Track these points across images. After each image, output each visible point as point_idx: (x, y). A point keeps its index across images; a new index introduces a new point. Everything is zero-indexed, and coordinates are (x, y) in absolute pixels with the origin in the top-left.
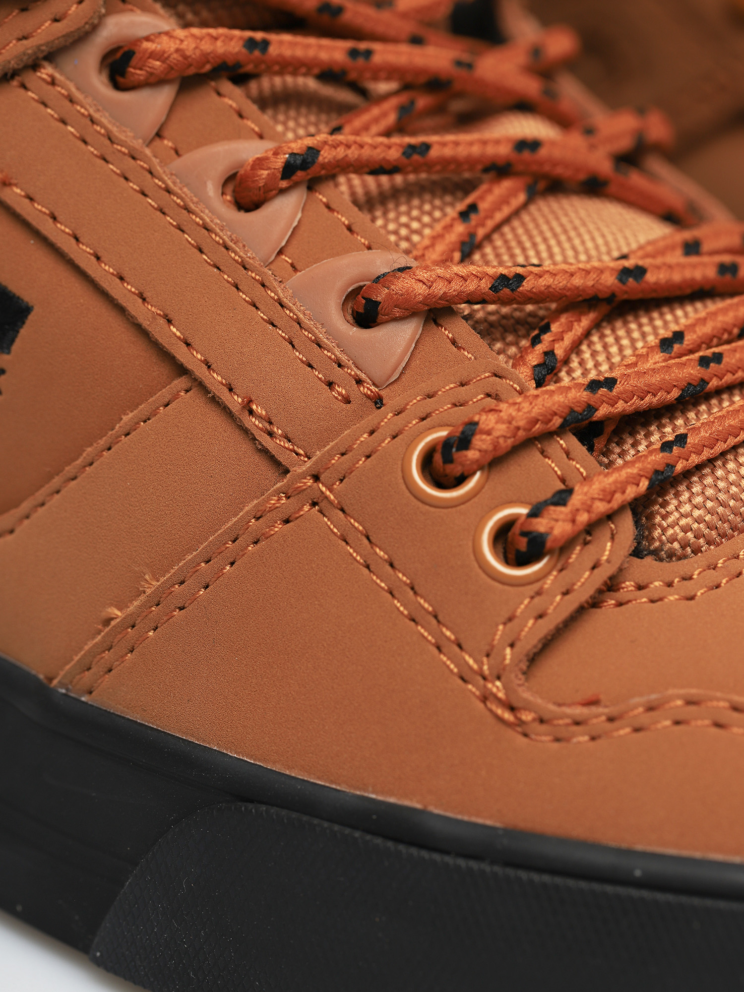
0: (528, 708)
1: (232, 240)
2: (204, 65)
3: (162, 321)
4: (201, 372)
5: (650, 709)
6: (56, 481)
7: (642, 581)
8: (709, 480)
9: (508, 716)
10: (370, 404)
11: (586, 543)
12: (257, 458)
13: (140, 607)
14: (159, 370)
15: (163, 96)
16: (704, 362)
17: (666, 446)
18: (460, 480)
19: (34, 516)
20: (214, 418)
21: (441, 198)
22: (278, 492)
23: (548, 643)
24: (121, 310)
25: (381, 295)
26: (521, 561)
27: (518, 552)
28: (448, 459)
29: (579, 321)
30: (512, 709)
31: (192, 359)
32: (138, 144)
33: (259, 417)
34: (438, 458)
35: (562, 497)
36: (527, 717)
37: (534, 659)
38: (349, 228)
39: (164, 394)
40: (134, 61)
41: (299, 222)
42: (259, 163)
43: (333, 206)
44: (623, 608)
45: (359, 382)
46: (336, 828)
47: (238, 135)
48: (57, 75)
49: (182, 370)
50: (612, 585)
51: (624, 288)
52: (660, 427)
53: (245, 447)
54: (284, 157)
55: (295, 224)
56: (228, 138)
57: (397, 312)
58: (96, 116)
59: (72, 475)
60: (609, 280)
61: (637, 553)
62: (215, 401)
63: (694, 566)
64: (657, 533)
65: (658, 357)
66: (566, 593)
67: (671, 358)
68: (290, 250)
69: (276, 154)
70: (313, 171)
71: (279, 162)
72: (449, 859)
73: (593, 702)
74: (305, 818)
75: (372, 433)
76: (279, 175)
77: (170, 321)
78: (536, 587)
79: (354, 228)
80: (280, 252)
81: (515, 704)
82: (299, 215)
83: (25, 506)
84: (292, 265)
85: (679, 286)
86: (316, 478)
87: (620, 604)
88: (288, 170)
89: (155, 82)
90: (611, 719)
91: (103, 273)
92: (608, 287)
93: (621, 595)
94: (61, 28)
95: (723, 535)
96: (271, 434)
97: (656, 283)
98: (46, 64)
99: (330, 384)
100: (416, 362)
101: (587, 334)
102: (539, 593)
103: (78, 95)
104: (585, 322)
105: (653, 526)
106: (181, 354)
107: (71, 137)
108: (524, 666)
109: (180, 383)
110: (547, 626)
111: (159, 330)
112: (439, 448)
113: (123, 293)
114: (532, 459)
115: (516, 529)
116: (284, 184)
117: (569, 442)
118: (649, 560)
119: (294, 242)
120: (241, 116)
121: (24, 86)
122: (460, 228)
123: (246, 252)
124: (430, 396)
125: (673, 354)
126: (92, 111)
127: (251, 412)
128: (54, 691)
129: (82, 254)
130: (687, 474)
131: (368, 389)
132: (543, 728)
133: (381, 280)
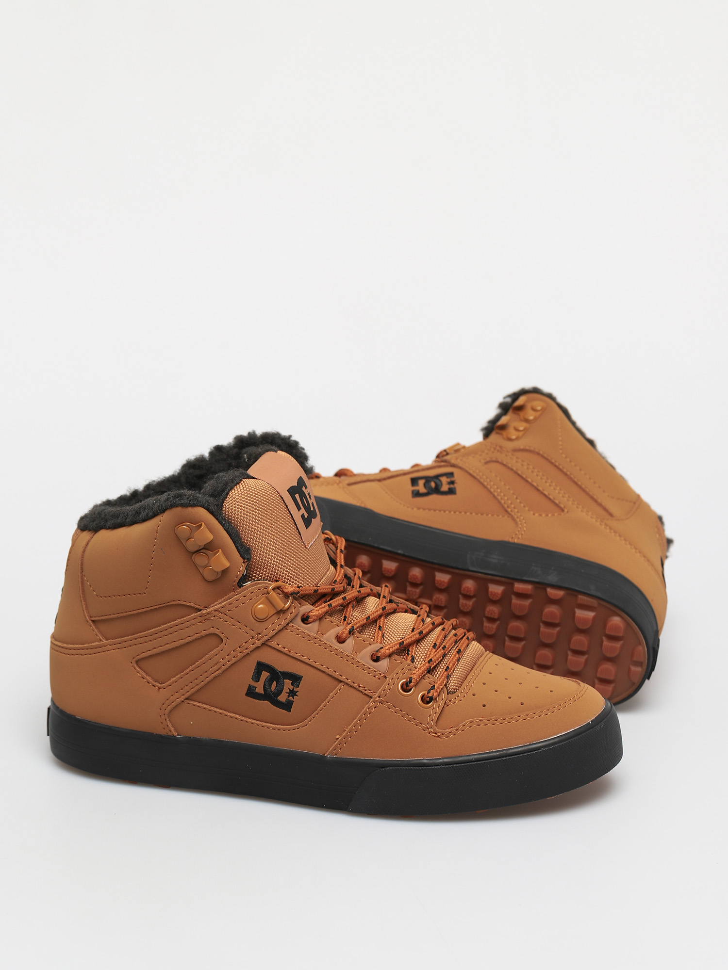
0: (439, 732)
1: (343, 651)
2: (321, 615)
3: (334, 672)
4: (346, 681)
6: (316, 712)
9: (435, 735)
10: (385, 678)
11: (439, 696)
12: (363, 696)
13: (345, 734)
14: (336, 683)
15: (317, 623)
18: (410, 690)
20: (352, 689)
22: (372, 702)
24: (324, 672)
25: (379, 654)
26: (428, 703)
27: (427, 701)
28: (407, 686)
30: (436, 733)
31: (343, 678)
32: (315, 635)
33: (362, 687)
34: (405, 686)
35: (433, 687)
36: (440, 734)
37: (437, 722)
40: (310, 618)
42: (343, 633)
43: (359, 637)
45: (380, 674)
46: (406, 768)
48: (293, 625)
49: (341, 681)
50: (446, 703)
51: (420, 637)
53: (361, 694)
55: (354, 644)
56: (333, 628)
57: (383, 657)
58: (305, 631)
61: (448, 694)
63: (458, 693)
64: (449, 688)
68: (355, 649)
71: (346, 631)
72: (433, 767)
73: (451, 728)
74: (399, 768)
75: (388, 684)
76: (347, 634)
77: (336, 672)
78: (433, 707)
79: (365, 641)
80: (353, 650)
82: (354, 641)
83: (309, 719)
84: (357, 653)
86: (379, 697)
87: (449, 706)
88: (349, 632)
89: (314, 621)
90: (456, 730)
91: (317, 665)
94: (292, 615)
96: (365, 690)
97: (425, 633)
98: (290, 623)
99: (375, 676)
100: (391, 667)
102: (434, 709)
103: (299, 628)
106: (340, 678)
107: (300, 637)
110: (437, 715)
111: (334, 674)
112: (405, 684)
113: (323, 668)
114: (424, 681)
115: (425, 696)
116: (349, 635)
117: (429, 675)
118: (450, 695)
119: (355, 647)
120: (332, 622)
121: (286, 629)
122: (380, 633)
123: (346, 652)
124: (398, 674)
125: (437, 649)
126: (303, 631)
127: (360, 687)
128: (326, 757)
129: (311, 662)
130: (434, 668)
131: (383, 675)
132: (443, 735)
133: (377, 651)
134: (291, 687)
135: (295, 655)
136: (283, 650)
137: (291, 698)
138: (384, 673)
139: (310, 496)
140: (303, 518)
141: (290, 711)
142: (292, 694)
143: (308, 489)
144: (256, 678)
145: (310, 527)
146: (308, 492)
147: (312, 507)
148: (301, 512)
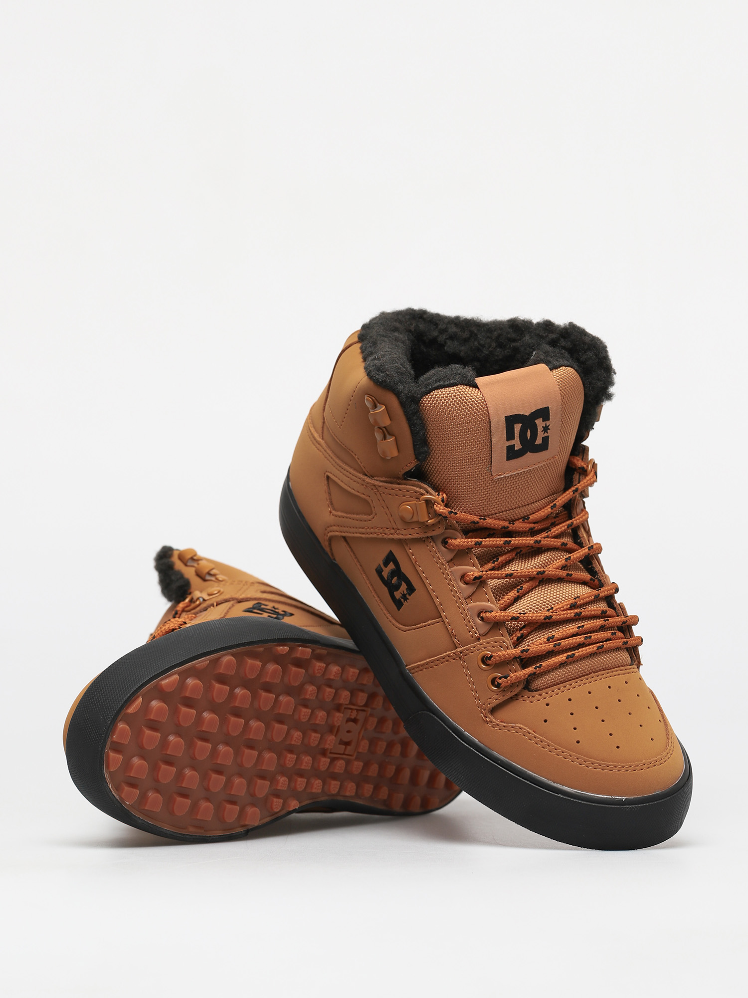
5: (512, 727)
7: (524, 696)
10: (477, 640)
11: (511, 687)
12: (451, 642)
14: (437, 614)
16: (556, 645)
19: (411, 631)
20: (445, 630)
22: (454, 652)
23: (498, 707)
24: (432, 598)
25: (484, 616)
27: (495, 684)
30: (486, 717)
32: (444, 562)
33: (454, 634)
34: (485, 659)
35: (506, 677)
38: (486, 593)
39: (437, 620)
41: (475, 590)
47: (468, 565)
49: (441, 617)
53: (450, 639)
56: (466, 565)
61: (525, 690)
62: (446, 626)
63: (536, 693)
66: (504, 697)
75: (474, 647)
76: (472, 580)
77: (441, 605)
78: (497, 694)
83: (410, 628)
84: (471, 601)
86: (461, 653)
91: (430, 588)
93: (518, 699)
96: (455, 638)
99: (470, 631)
105: (531, 684)
106: (442, 613)
108: (491, 711)
109: (440, 619)
111: (438, 606)
113: (433, 595)
115: (496, 680)
118: (526, 692)
120: (471, 559)
121: (424, 541)
124: (488, 643)
125: (549, 642)
127: (452, 632)
131: (477, 635)
133: (486, 612)
134: (405, 592)
135: (418, 568)
136: (411, 555)
137: (402, 600)
138: (479, 635)
139: (546, 429)
140: (510, 449)
141: (399, 610)
142: (404, 597)
143: (549, 421)
144: (386, 564)
145: (516, 459)
146: (546, 425)
147: (539, 441)
148: (511, 443)
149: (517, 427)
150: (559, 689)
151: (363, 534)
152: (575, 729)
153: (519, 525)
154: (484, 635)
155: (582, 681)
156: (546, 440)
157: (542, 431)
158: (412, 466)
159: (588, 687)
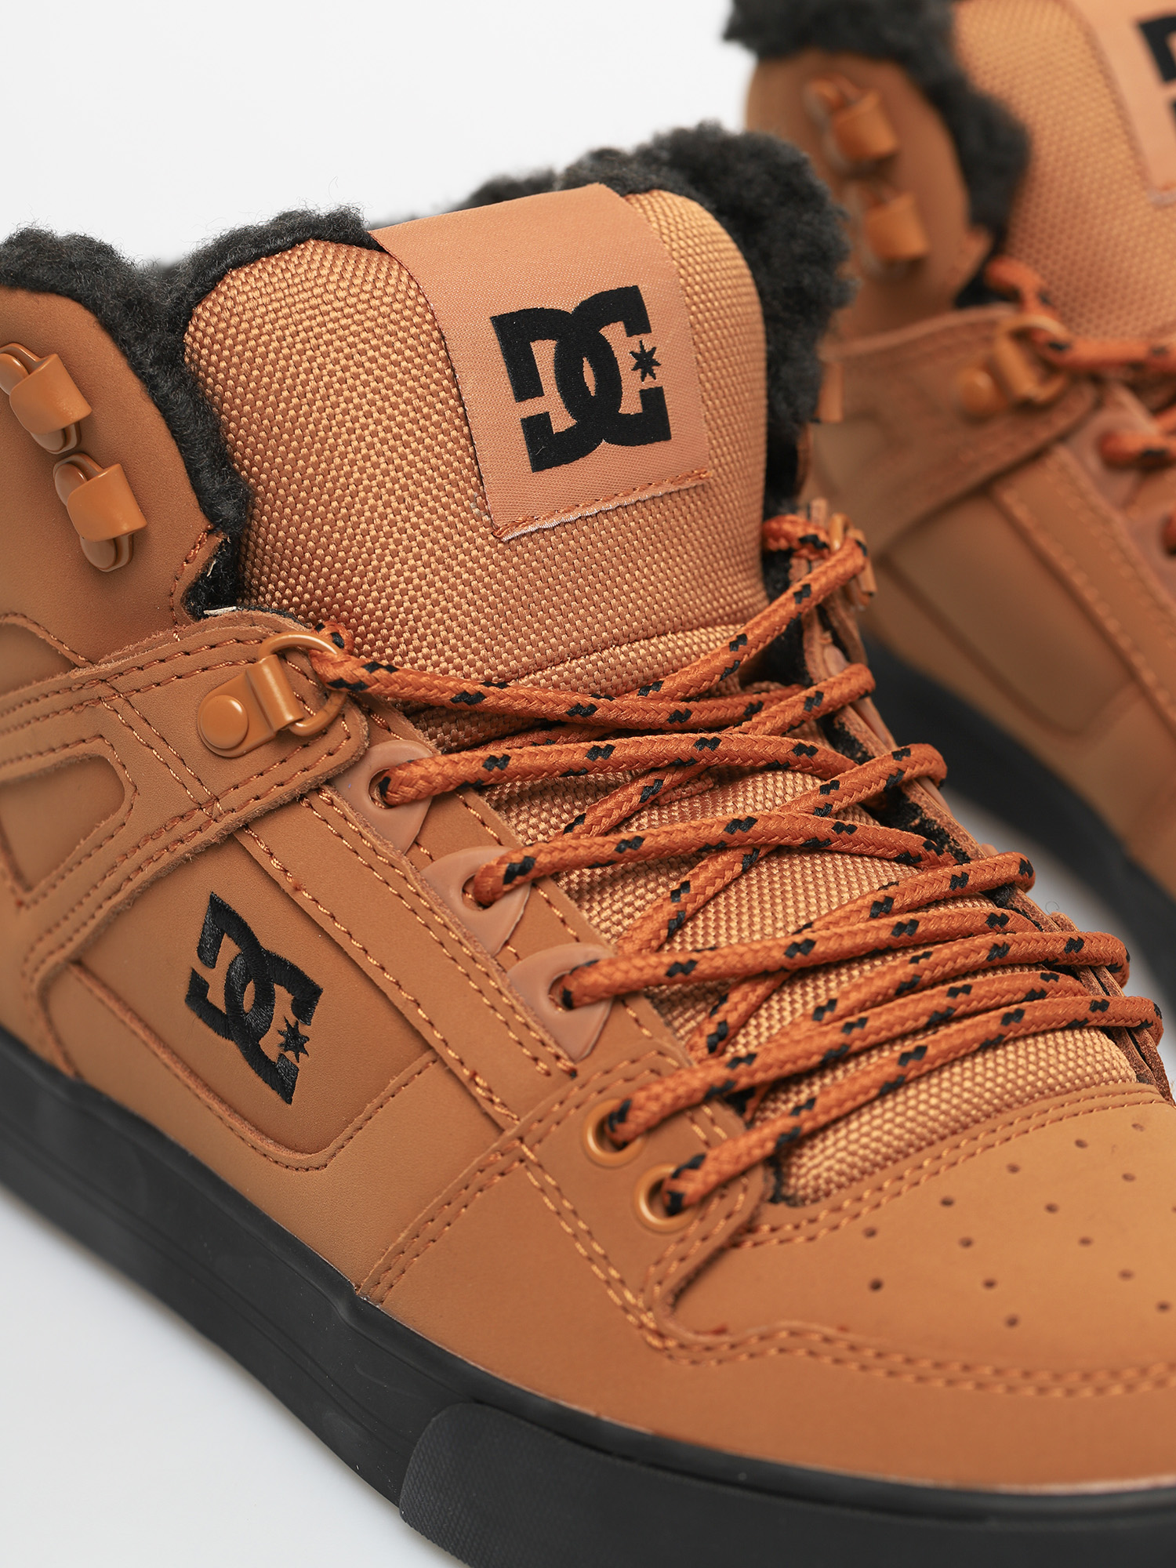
0: (673, 1336)
1: (465, 937)
2: (448, 786)
3: (412, 1005)
4: (439, 1048)
5: (762, 1338)
6: (349, 1130)
7: (776, 1224)
8: (843, 1132)
9: (656, 1342)
10: (567, 1077)
11: (722, 1197)
12: (482, 1120)
13: (405, 1238)
14: (414, 1045)
15: (417, 813)
16: (849, 1027)
17: (797, 1110)
18: (626, 1145)
19: (338, 1155)
20: (451, 1087)
21: (667, 875)
22: (494, 1151)
23: (691, 1281)
24: (384, 996)
25: (573, 984)
26: (668, 1213)
27: (664, 1204)
28: (613, 1128)
29: (754, 991)
30: (660, 1337)
31: (434, 1037)
32: (396, 855)
33: (482, 1087)
35: (696, 1163)
36: (671, 1343)
37: (679, 1294)
38: (563, 921)
39: (417, 1065)
40: (398, 786)
41: (522, 918)
42: (486, 871)
43: (552, 901)
44: (760, 1248)
45: (558, 1058)
47: (479, 842)
48: (335, 797)
49: (428, 1047)
50: (749, 1227)
51: (792, 961)
52: (811, 1085)
53: (474, 1110)
54: (505, 867)
55: (518, 919)
56: (472, 845)
57: (587, 999)
58: (365, 832)
59: (358, 1126)
60: (778, 955)
61: (774, 1200)
62: (451, 1072)
63: (822, 1209)
64: (793, 1181)
65: (809, 1024)
66: (704, 1239)
67: (822, 1025)
68: (513, 941)
69: (499, 863)
70: (532, 874)
71: (502, 870)
73: (721, 1331)
75: (561, 1103)
76: (501, 882)
77: (419, 1005)
78: (680, 1235)
79: (567, 921)
80: (507, 943)
81: (664, 1332)
82: (522, 912)
83: (333, 1146)
84: (516, 954)
85: (850, 951)
86: (521, 1140)
87: (755, 1244)
88: (510, 876)
89: (408, 803)
90: (733, 1346)
91: (369, 964)
92: (776, 962)
93: (757, 1237)
94: (333, 761)
95: (852, 1179)
96: (492, 1102)
97: (823, 953)
98: (326, 788)
99: (536, 1060)
100: (605, 1039)
101: (767, 998)
102: (682, 1240)
103: (351, 815)
104: (761, 990)
105: (789, 1175)
106: (425, 1031)
107: (345, 850)
108: (670, 1300)
109: (427, 1057)
110: (689, 1266)
111: (411, 1013)
112: (610, 1117)
113: (385, 981)
114: (682, 1125)
115: (665, 1187)
116: (507, 888)
118: (782, 1207)
119: (518, 934)
120: (484, 824)
121: (310, 806)
122: (671, 907)
123: (476, 947)
124: (607, 1072)
125: (824, 1021)
126: (361, 829)
127: (476, 1083)
131: (565, 1064)
132: (683, 1353)
133: (575, 970)
134: (292, 1019)
135: (310, 908)
136: (279, 877)
137: (290, 1055)
138: (571, 1059)
139: (645, 362)
140: (536, 428)
141: (289, 1102)
142: (295, 1041)
143: (649, 335)
144: (207, 952)
145: (564, 467)
146: (642, 347)
147: (630, 405)
148: (532, 407)
149: (544, 352)
150: (901, 1178)
151: (119, 890)
152: (990, 1284)
153: (631, 706)
154: (588, 1056)
155: (976, 1139)
156: (653, 399)
157: (635, 369)
158: (202, 554)
159: (1005, 1153)
